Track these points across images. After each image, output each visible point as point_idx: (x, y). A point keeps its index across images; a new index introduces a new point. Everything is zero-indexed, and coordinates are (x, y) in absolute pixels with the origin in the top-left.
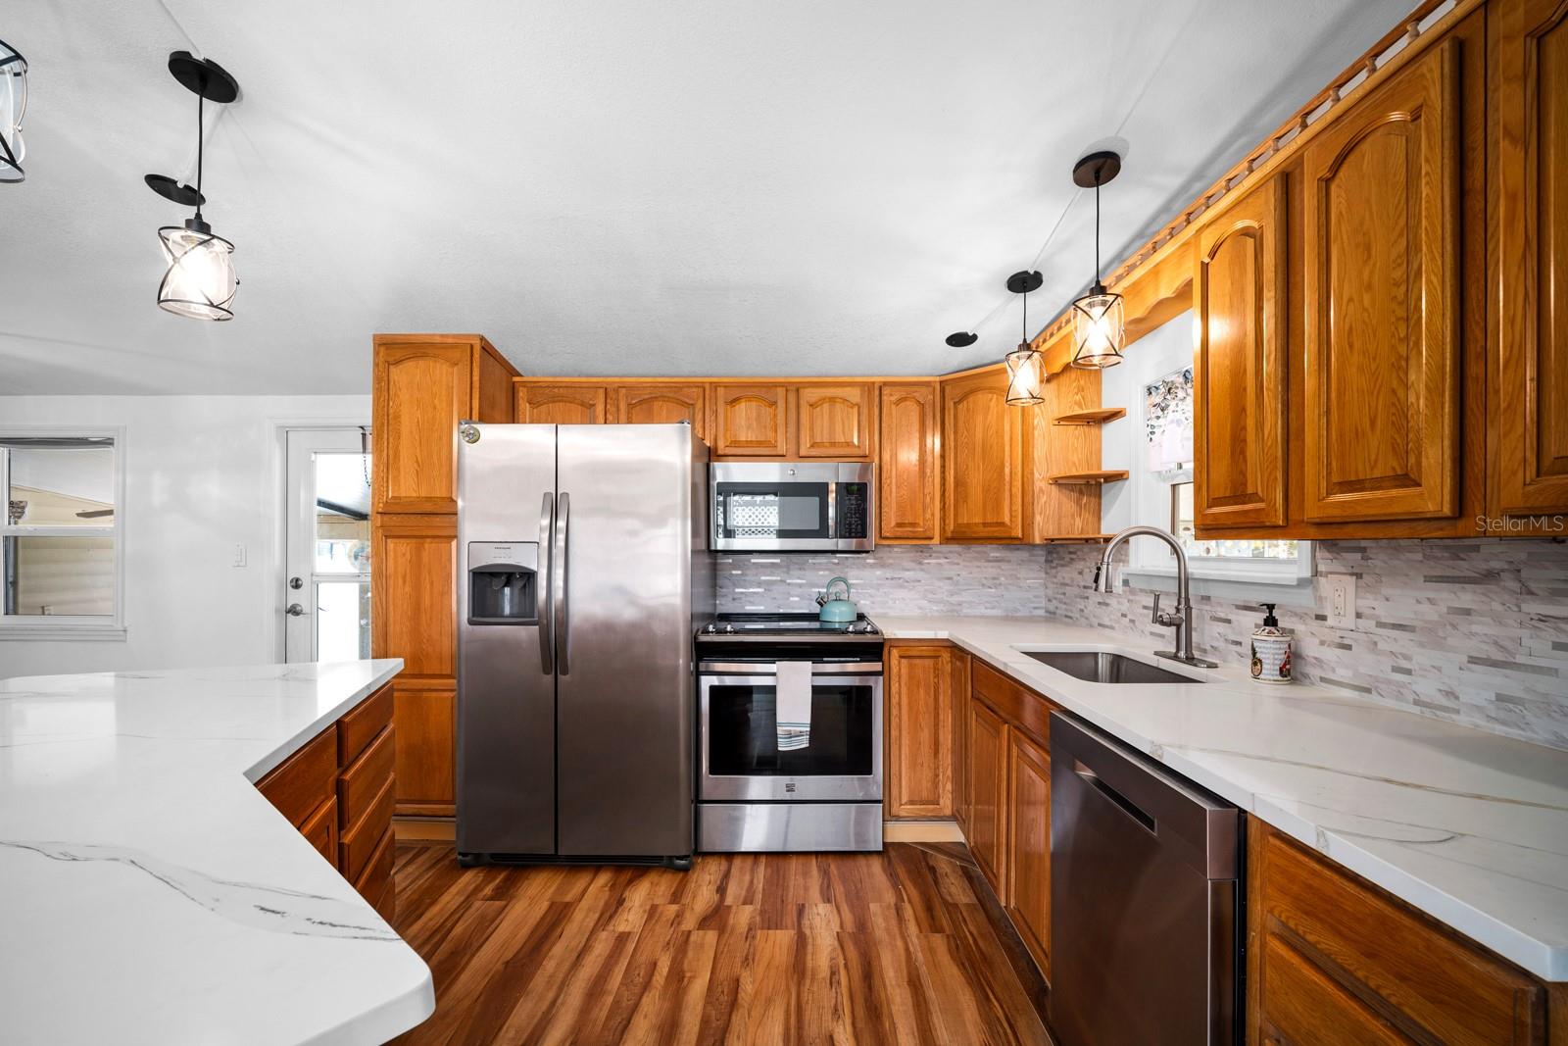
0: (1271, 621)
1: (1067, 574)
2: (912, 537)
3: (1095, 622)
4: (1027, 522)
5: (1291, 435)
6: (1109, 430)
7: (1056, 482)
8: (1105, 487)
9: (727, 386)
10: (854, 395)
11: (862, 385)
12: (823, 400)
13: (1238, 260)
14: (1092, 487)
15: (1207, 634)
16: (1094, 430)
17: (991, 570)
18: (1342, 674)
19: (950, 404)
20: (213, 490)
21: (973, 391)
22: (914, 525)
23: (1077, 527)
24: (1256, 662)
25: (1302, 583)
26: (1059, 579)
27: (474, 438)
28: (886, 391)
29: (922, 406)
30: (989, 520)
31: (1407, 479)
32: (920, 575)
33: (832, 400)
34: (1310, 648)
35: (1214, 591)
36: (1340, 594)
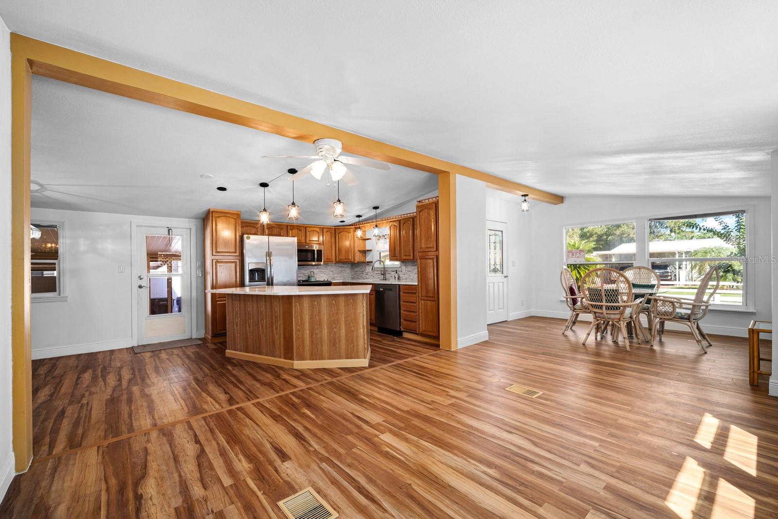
0: (396, 272)
1: (356, 269)
2: (328, 262)
3: (365, 278)
4: (354, 259)
5: (400, 250)
6: (367, 242)
7: (359, 251)
8: (367, 252)
9: (290, 226)
10: (318, 230)
11: (319, 228)
12: (311, 231)
13: (394, 228)
14: (364, 252)
15: (387, 276)
16: (364, 241)
17: (341, 269)
18: (404, 278)
19: (337, 233)
20: (109, 246)
21: (343, 231)
22: (330, 259)
23: (362, 260)
24: (395, 278)
25: (400, 267)
26: (355, 270)
27: (248, 238)
28: (324, 229)
29: (331, 233)
30: (346, 258)
31: (410, 256)
32: (326, 271)
33: (313, 231)
34: (401, 275)
35: (388, 269)
36: (404, 268)
